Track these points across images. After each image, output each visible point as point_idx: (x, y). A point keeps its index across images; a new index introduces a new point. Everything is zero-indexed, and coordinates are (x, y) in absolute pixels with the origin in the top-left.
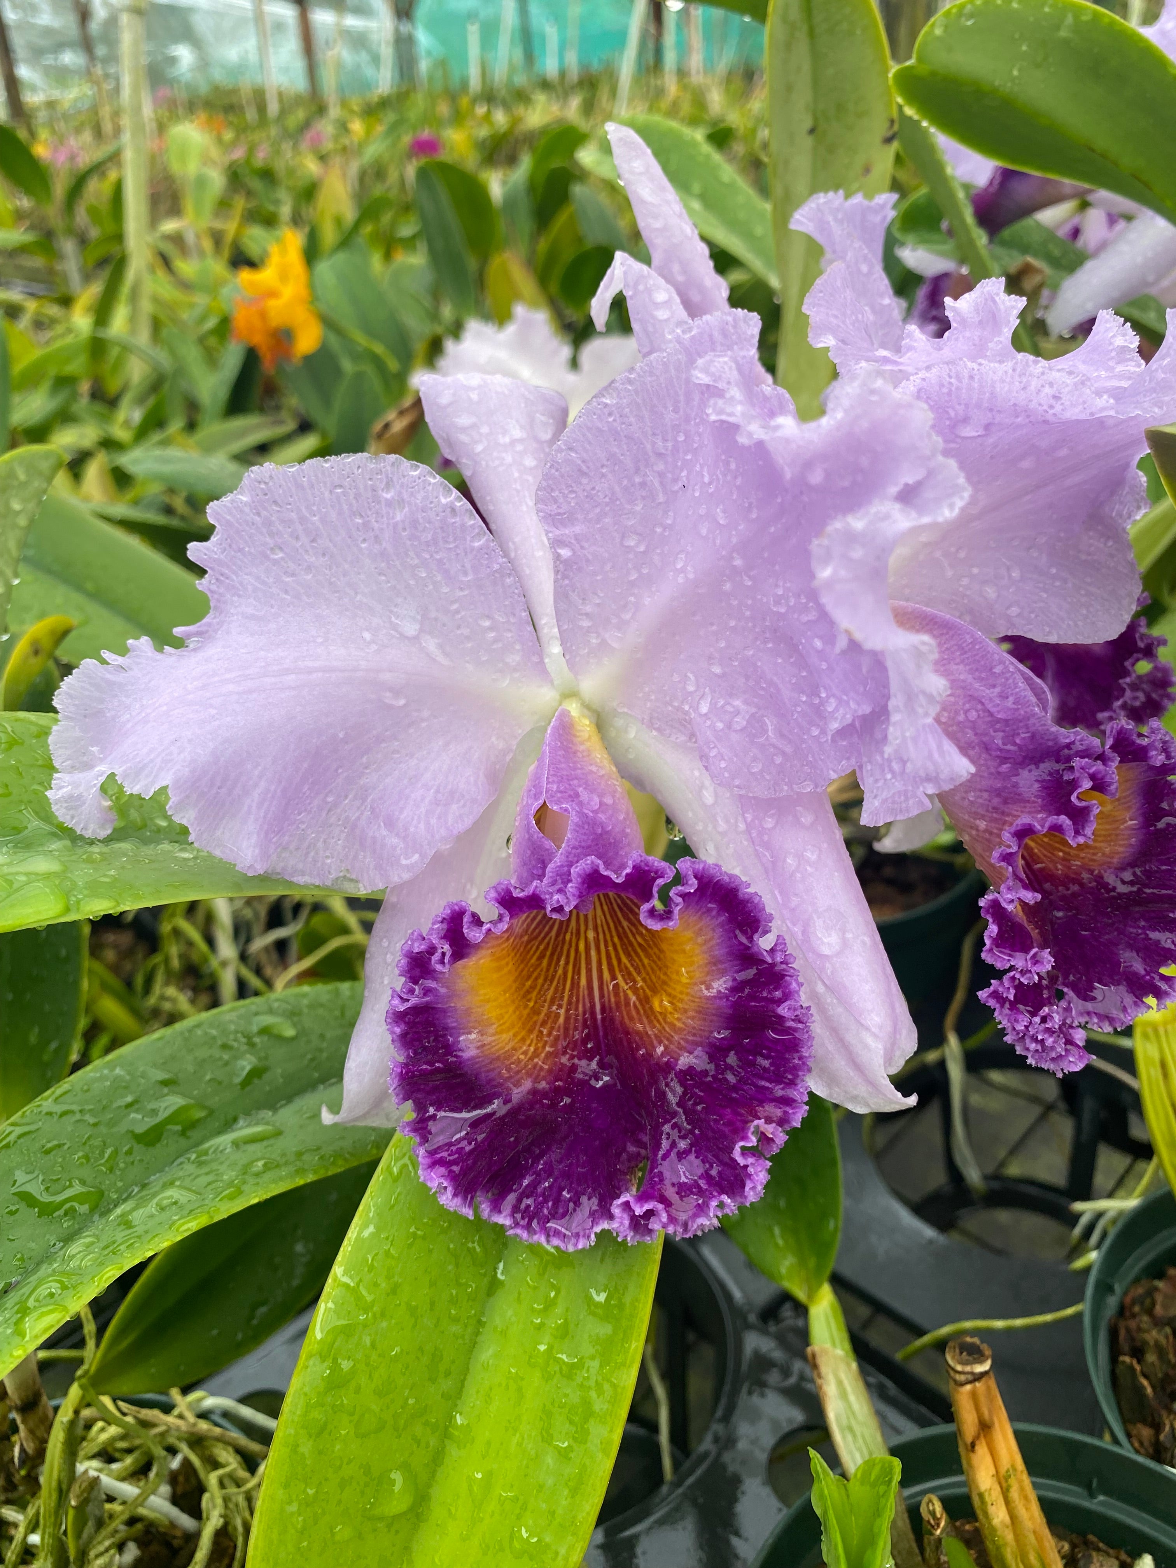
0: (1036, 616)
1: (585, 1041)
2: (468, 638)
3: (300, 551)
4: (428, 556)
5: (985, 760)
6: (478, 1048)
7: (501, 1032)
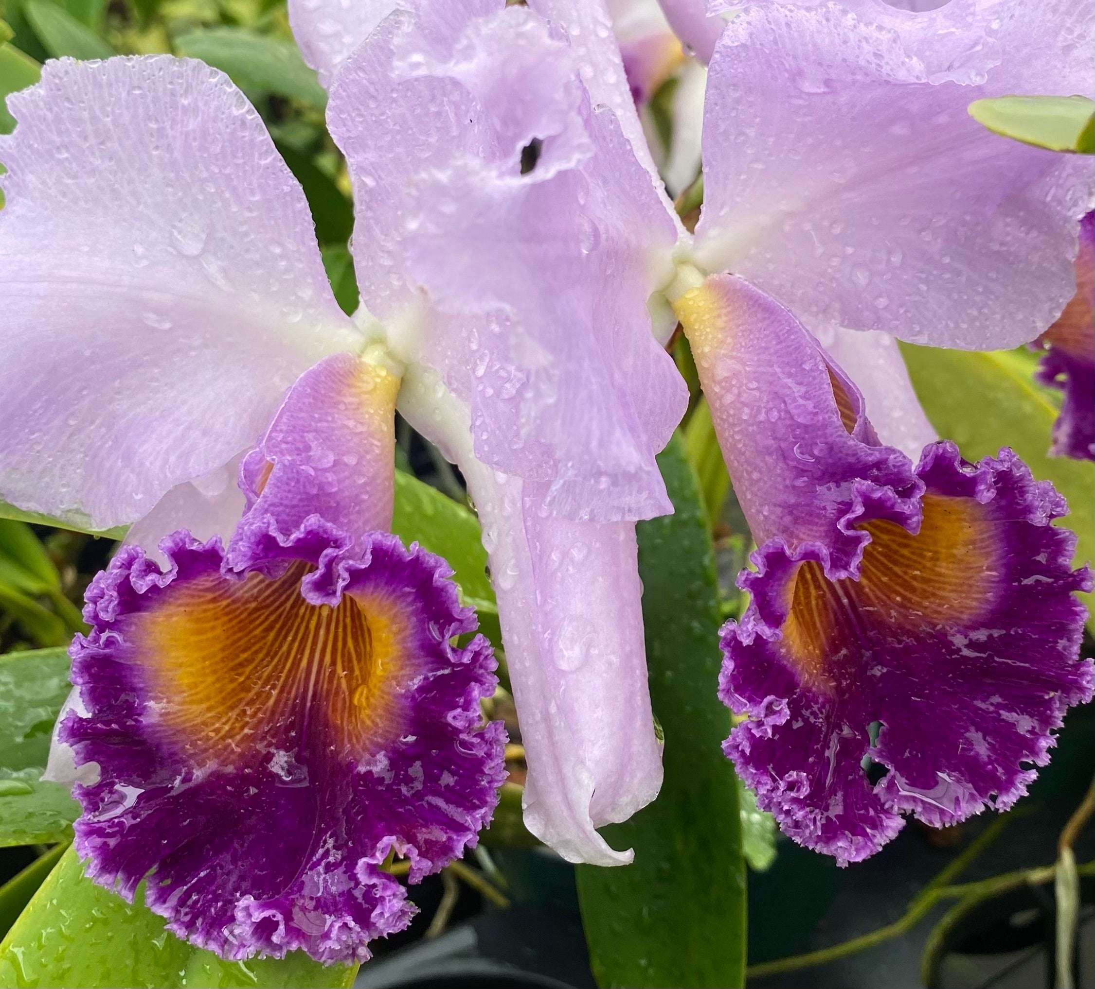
0: (906, 311)
1: (288, 728)
2: (257, 264)
3: (87, 152)
4: (216, 170)
5: (781, 469)
6: (161, 715)
7: (191, 702)
